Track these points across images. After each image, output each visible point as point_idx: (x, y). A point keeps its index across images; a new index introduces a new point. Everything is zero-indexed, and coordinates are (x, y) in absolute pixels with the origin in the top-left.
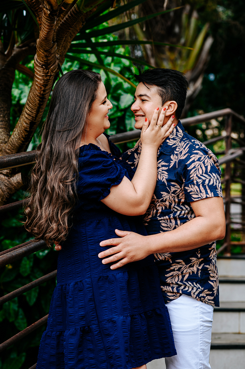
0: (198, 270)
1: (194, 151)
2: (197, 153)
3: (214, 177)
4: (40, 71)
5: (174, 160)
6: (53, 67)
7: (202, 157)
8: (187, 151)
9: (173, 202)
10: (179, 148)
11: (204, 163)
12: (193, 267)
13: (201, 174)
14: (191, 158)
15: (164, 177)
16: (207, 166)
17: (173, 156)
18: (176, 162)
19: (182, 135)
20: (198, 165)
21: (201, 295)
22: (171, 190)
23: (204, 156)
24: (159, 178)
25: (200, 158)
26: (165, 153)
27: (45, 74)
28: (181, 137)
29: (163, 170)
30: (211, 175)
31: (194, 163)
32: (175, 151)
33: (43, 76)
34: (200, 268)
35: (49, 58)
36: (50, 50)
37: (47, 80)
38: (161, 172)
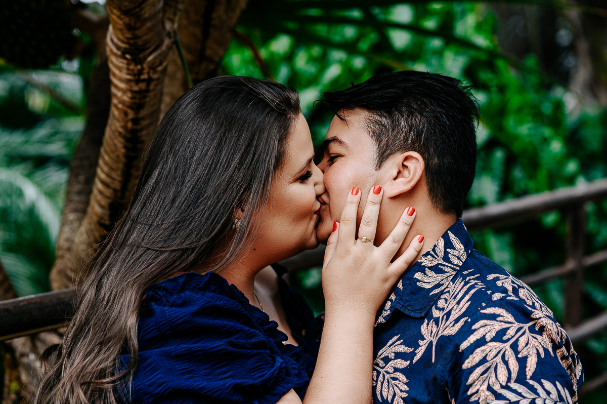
1: (485, 308)
2: (493, 317)
3: (548, 393)
4: (120, 69)
5: (428, 338)
6: (155, 58)
7: (508, 329)
8: (463, 310)
10: (446, 300)
11: (514, 347)
13: (504, 384)
14: (476, 330)
15: (397, 391)
16: (526, 358)
17: (428, 324)
18: (431, 342)
19: (464, 258)
20: (494, 353)
23: (516, 325)
24: (383, 393)
25: (503, 332)
26: (406, 312)
27: (134, 75)
28: (460, 264)
29: (396, 370)
30: (537, 385)
31: (483, 348)
32: (434, 307)
33: (127, 81)
35: (138, 33)
36: (138, 10)
37: (140, 92)
38: (392, 376)
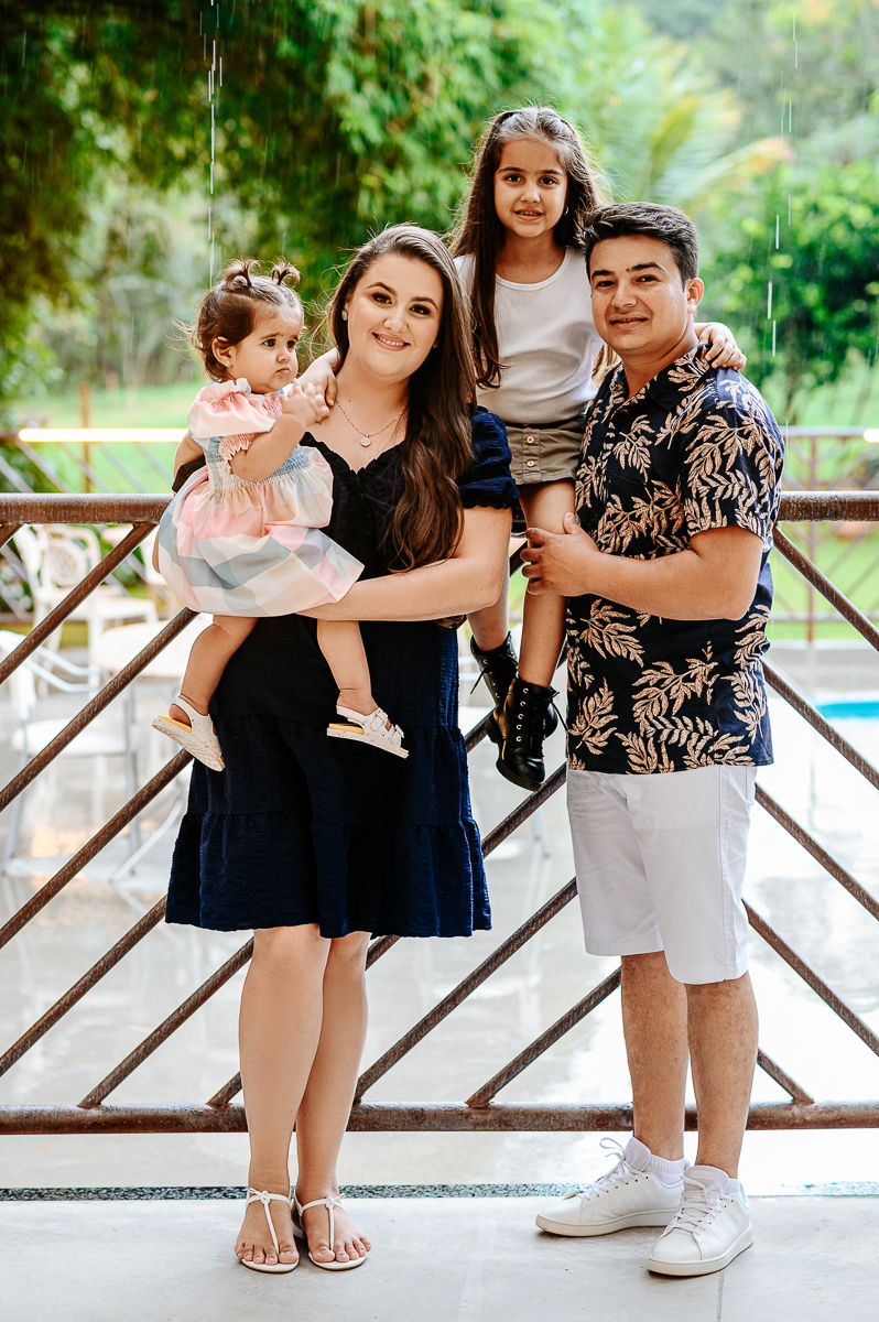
0: (705, 687)
1: (709, 415)
2: (713, 423)
7: (720, 432)
8: (696, 415)
9: (656, 524)
10: (688, 401)
12: (693, 680)
13: (710, 475)
14: (701, 432)
15: (642, 462)
16: (728, 455)
17: (671, 417)
18: (670, 433)
20: (708, 453)
21: (712, 748)
22: (653, 496)
23: (728, 429)
25: (717, 434)
26: (656, 402)
30: (732, 475)
31: (700, 447)
32: (678, 404)
34: (710, 683)
